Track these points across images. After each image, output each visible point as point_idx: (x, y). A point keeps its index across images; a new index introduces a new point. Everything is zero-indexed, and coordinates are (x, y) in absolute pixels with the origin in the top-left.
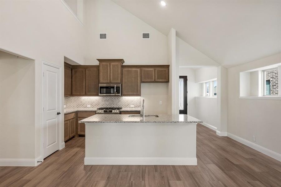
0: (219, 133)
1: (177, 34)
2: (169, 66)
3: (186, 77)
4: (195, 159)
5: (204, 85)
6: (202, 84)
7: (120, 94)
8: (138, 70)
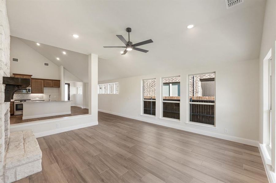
0: (82, 107)
1: (64, 68)
2: (60, 80)
3: (69, 84)
4: (70, 112)
5: (79, 88)
6: (78, 88)
7: (31, 93)
8: (42, 81)
